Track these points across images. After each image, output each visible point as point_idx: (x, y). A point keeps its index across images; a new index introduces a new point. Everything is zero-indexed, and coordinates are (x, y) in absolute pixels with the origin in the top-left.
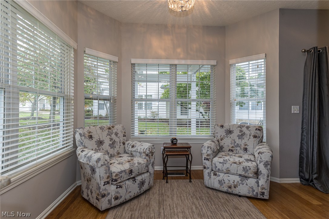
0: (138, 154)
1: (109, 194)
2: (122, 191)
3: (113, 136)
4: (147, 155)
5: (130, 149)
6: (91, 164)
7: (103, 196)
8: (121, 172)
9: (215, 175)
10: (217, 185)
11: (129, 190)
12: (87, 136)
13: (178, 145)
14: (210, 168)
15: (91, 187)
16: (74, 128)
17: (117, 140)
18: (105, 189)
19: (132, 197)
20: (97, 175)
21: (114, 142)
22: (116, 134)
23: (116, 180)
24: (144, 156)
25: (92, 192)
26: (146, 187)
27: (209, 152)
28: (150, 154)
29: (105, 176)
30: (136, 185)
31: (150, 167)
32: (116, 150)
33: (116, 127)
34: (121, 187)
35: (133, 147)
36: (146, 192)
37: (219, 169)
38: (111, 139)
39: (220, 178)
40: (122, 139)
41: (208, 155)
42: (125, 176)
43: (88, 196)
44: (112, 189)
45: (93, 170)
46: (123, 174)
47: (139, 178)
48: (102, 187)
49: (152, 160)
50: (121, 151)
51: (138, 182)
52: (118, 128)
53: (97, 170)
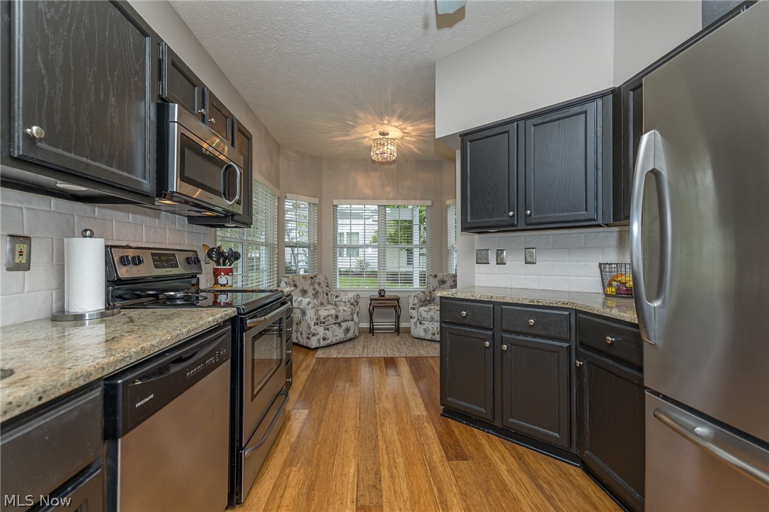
0: (342, 303)
1: (318, 334)
2: (329, 334)
3: (316, 286)
4: (352, 304)
5: (334, 299)
6: (301, 307)
7: (314, 335)
8: (328, 316)
9: (421, 323)
10: (422, 334)
11: (335, 334)
12: (292, 284)
13: (386, 297)
14: (416, 318)
15: (300, 329)
16: (278, 277)
17: (320, 290)
18: (315, 329)
19: (338, 341)
20: (307, 317)
21: (317, 292)
22: (319, 284)
23: (324, 323)
24: (348, 304)
25: (301, 334)
26: (350, 335)
27: (415, 302)
28: (356, 303)
29: (315, 318)
30: (342, 331)
31: (355, 315)
32: (319, 301)
33: (318, 277)
34: (328, 329)
35: (337, 297)
36: (350, 340)
37: (424, 318)
38: (314, 289)
39: (425, 327)
40: (325, 289)
41: (414, 305)
42: (332, 320)
43: (297, 338)
44: (320, 330)
45: (304, 313)
46: (330, 318)
47: (344, 325)
48: (313, 327)
49: (357, 310)
50: (325, 302)
51: (343, 328)
52: (320, 278)
53: (308, 312)
